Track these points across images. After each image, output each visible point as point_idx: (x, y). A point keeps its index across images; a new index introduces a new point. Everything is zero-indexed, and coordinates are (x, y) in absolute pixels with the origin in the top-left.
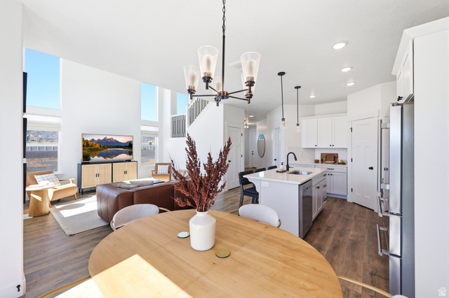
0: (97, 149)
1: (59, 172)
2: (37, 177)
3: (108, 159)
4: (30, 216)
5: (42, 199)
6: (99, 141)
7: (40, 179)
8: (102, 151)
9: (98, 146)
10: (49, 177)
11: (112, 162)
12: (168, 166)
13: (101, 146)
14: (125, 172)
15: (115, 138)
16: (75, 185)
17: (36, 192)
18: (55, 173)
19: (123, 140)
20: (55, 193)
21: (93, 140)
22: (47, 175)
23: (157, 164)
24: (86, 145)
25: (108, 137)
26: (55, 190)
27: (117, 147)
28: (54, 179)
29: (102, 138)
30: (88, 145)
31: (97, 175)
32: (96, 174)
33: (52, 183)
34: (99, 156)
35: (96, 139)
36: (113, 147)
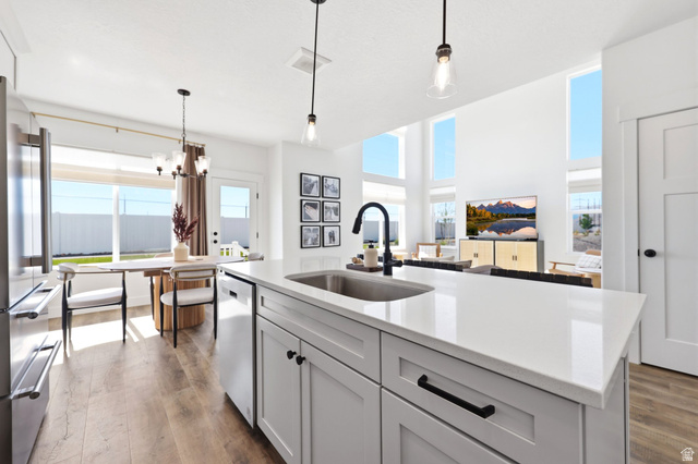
0: (487, 220)
3: (503, 235)
6: (490, 208)
9: (488, 214)
13: (492, 215)
14: (514, 258)
15: (513, 202)
19: (526, 204)
21: (482, 206)
24: (472, 213)
25: (503, 202)
27: (518, 216)
29: (494, 203)
30: (475, 214)
31: (476, 256)
32: (475, 253)
34: (490, 230)
35: (486, 205)
36: (511, 217)
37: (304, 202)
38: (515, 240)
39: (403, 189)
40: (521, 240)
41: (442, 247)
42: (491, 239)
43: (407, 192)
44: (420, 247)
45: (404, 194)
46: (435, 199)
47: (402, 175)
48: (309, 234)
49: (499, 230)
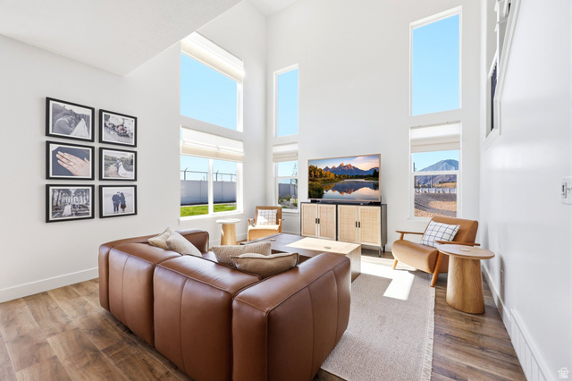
0: (331, 181)
6: (334, 170)
9: (332, 176)
13: (336, 177)
21: (327, 168)
25: (345, 164)
27: (357, 177)
29: (337, 165)
30: (321, 175)
31: (318, 222)
34: (334, 189)
35: (330, 167)
36: (351, 178)
37: (53, 147)
38: (358, 204)
39: (241, 143)
40: (365, 204)
41: (283, 210)
42: (333, 203)
43: (245, 148)
44: (259, 211)
45: (242, 150)
46: (280, 157)
47: (240, 128)
48: (68, 199)
49: (342, 189)
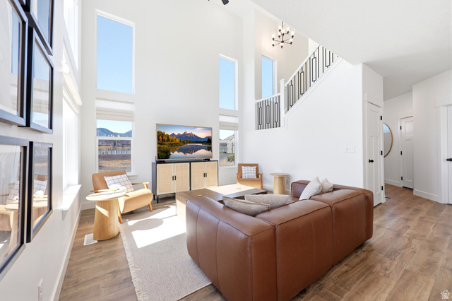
1: (132, 173)
2: (107, 179)
4: (95, 239)
5: (110, 214)
7: (111, 182)
8: (182, 147)
10: (121, 180)
11: (190, 162)
12: (255, 167)
13: (181, 142)
14: (205, 175)
16: (149, 191)
17: (103, 204)
18: (129, 174)
20: (126, 202)
22: (119, 176)
23: (240, 166)
25: (188, 133)
26: (127, 198)
28: (127, 183)
29: (182, 133)
30: (168, 140)
31: (174, 178)
32: (173, 176)
33: (124, 188)
35: (176, 134)
36: (193, 143)
42: (184, 162)
